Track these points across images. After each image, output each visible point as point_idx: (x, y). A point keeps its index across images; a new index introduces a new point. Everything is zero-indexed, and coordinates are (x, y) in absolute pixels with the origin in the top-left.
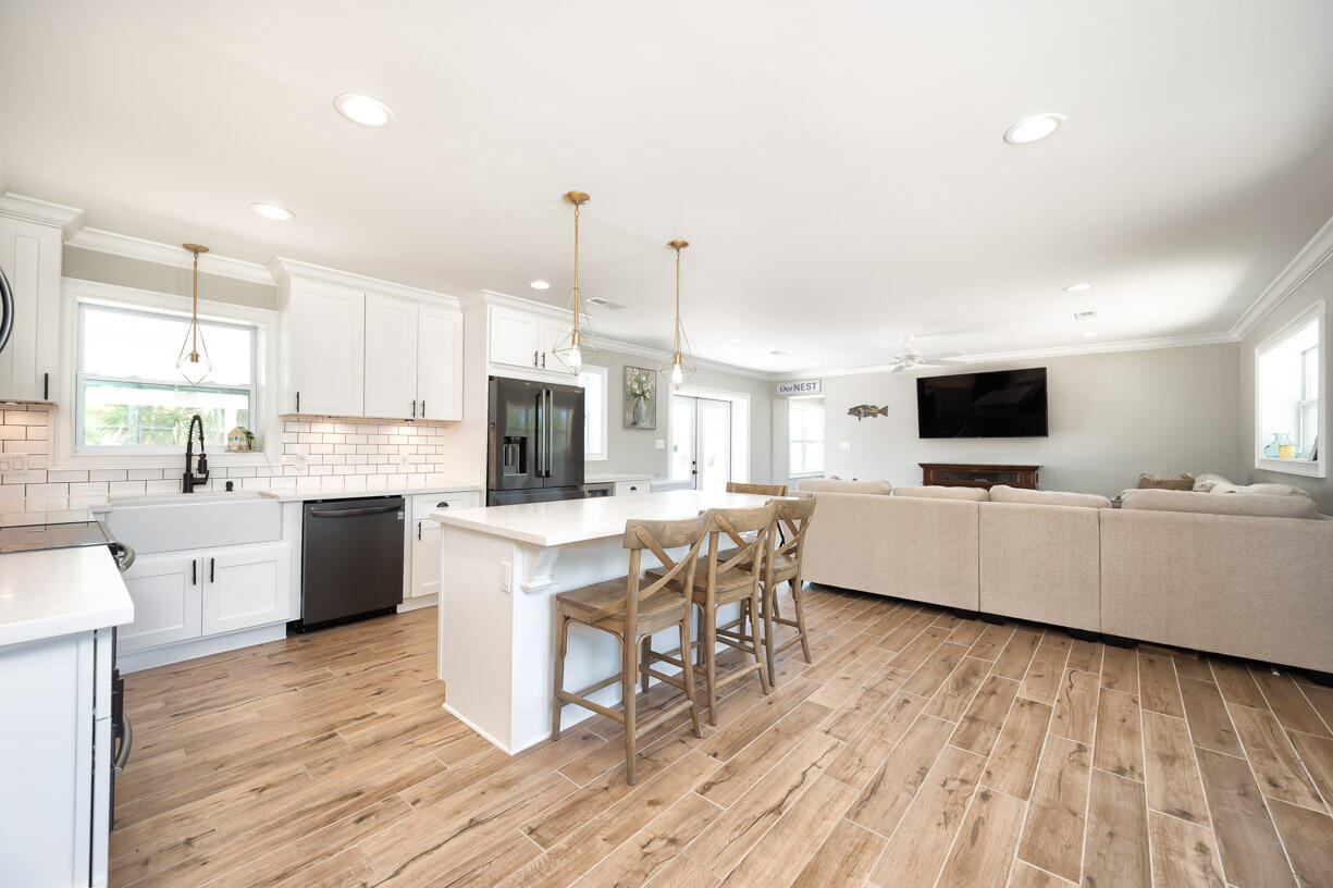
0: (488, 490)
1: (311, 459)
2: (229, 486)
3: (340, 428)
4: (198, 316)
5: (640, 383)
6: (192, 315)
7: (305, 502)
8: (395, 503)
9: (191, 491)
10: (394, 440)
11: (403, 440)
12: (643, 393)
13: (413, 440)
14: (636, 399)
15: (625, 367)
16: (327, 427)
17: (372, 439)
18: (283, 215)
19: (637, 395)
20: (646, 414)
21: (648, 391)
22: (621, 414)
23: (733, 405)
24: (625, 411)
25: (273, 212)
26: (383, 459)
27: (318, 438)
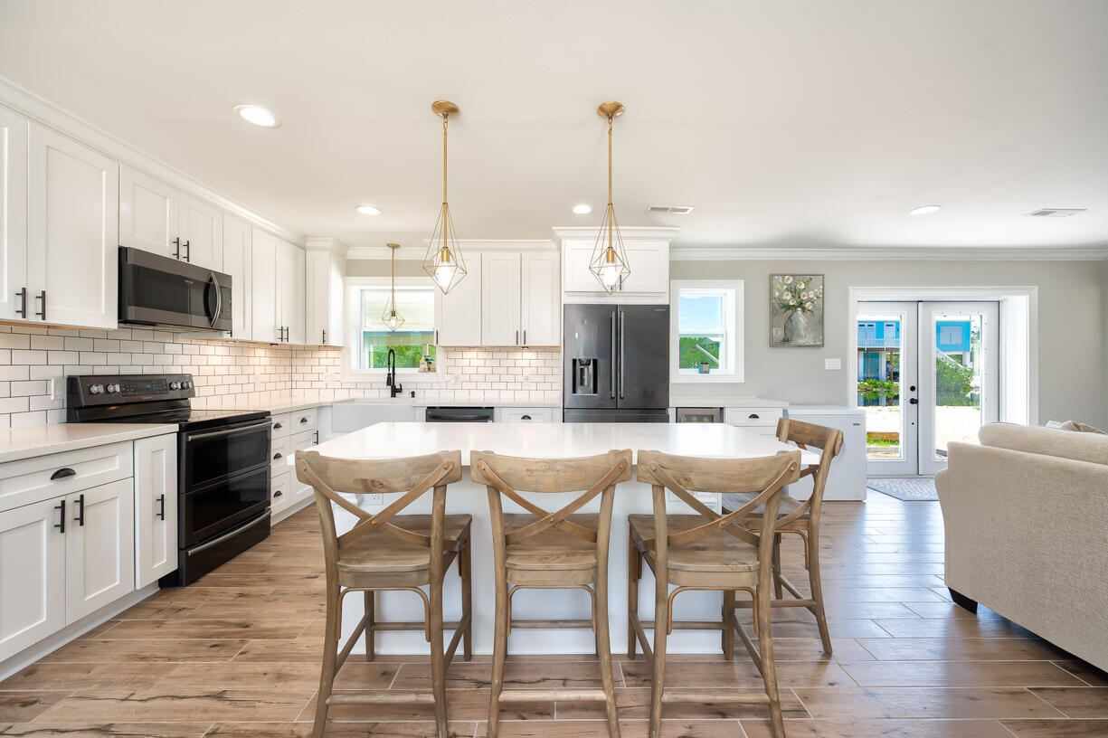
0: (564, 408)
1: (462, 378)
2: (413, 394)
3: (481, 355)
4: (395, 288)
5: (794, 292)
6: (391, 288)
7: (428, 408)
8: (486, 413)
9: (395, 396)
10: (519, 363)
11: (526, 363)
12: (801, 304)
13: (533, 363)
14: (789, 312)
15: (771, 276)
16: (471, 355)
17: (504, 363)
18: (375, 212)
19: (789, 307)
20: (806, 330)
21: (809, 300)
22: (768, 329)
23: (1004, 308)
24: (772, 326)
25: (368, 210)
26: (511, 378)
27: (466, 362)
